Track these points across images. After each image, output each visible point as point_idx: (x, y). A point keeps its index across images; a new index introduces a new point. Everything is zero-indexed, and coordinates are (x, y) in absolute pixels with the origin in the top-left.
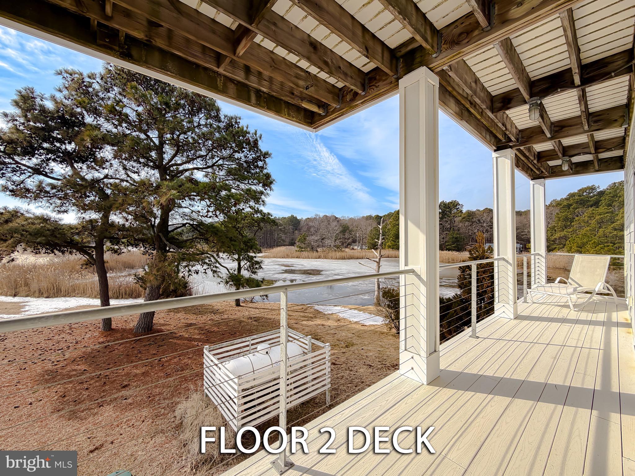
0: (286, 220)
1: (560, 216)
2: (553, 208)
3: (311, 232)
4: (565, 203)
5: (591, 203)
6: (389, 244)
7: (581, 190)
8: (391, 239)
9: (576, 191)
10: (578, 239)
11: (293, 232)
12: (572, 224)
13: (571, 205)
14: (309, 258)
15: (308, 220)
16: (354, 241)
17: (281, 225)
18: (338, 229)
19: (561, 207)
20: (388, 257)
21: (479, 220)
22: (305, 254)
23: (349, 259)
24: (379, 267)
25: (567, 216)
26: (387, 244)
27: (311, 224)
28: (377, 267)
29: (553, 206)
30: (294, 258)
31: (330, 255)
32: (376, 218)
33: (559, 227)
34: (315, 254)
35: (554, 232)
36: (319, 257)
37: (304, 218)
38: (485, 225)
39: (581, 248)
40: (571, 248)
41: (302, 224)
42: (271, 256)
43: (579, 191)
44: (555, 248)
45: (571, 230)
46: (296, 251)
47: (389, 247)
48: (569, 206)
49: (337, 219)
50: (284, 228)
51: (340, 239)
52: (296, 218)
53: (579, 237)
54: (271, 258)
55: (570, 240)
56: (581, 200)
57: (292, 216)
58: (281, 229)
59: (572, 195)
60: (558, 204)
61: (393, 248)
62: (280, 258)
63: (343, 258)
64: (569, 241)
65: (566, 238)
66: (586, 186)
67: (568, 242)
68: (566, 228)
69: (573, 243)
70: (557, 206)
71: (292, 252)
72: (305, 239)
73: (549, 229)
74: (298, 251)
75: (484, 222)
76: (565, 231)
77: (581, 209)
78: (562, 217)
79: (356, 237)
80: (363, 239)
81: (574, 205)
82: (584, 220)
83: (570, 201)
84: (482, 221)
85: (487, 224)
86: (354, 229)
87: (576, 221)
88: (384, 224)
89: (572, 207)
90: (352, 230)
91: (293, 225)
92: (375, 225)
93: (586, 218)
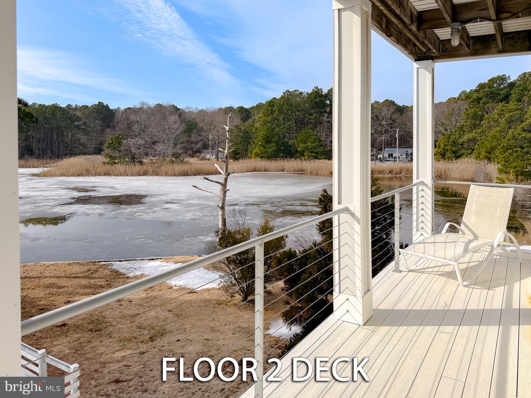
0: (88, 112)
1: (469, 112)
2: (462, 102)
3: (134, 132)
4: (475, 96)
5: (501, 97)
6: (257, 150)
7: (491, 80)
8: (260, 143)
9: (487, 82)
10: (487, 142)
11: (103, 131)
12: (482, 123)
13: (481, 99)
14: (127, 175)
16: (206, 147)
17: (78, 119)
18: (180, 128)
19: (471, 100)
20: (255, 171)
22: (120, 167)
23: (195, 175)
24: (225, 192)
25: (477, 113)
26: (254, 151)
27: (133, 117)
28: (222, 192)
29: (462, 100)
30: (100, 175)
31: (164, 168)
32: (239, 111)
33: (468, 127)
34: (138, 167)
35: (462, 132)
36: (145, 173)
37: (123, 108)
38: (384, 123)
39: (490, 153)
40: (479, 153)
41: (118, 116)
42: (57, 173)
43: (489, 81)
44: (463, 154)
45: (479, 131)
46: (104, 163)
47: (257, 155)
48: (478, 100)
49: (179, 112)
50: (85, 124)
51: (182, 143)
52: (107, 107)
53: (488, 140)
54: (56, 176)
55: (478, 143)
56: (492, 93)
57: (100, 104)
58: (77, 126)
59: (482, 86)
60: (468, 97)
61: (262, 157)
62: (73, 175)
63: (185, 174)
64: (478, 145)
65: (474, 140)
66: (496, 76)
67: (476, 146)
68: (475, 128)
69: (482, 147)
70: (466, 99)
71: (97, 165)
72: (120, 143)
74: (108, 163)
75: (383, 118)
76: (474, 131)
77: (491, 104)
78: (471, 114)
79: (209, 141)
80: (219, 143)
81: (484, 99)
82: (493, 118)
83: (480, 94)
84: (381, 118)
85: (387, 121)
86: (205, 128)
87: (485, 119)
88: (250, 121)
89: (482, 101)
90: (202, 130)
91: (101, 118)
92: (238, 121)
93: (496, 115)
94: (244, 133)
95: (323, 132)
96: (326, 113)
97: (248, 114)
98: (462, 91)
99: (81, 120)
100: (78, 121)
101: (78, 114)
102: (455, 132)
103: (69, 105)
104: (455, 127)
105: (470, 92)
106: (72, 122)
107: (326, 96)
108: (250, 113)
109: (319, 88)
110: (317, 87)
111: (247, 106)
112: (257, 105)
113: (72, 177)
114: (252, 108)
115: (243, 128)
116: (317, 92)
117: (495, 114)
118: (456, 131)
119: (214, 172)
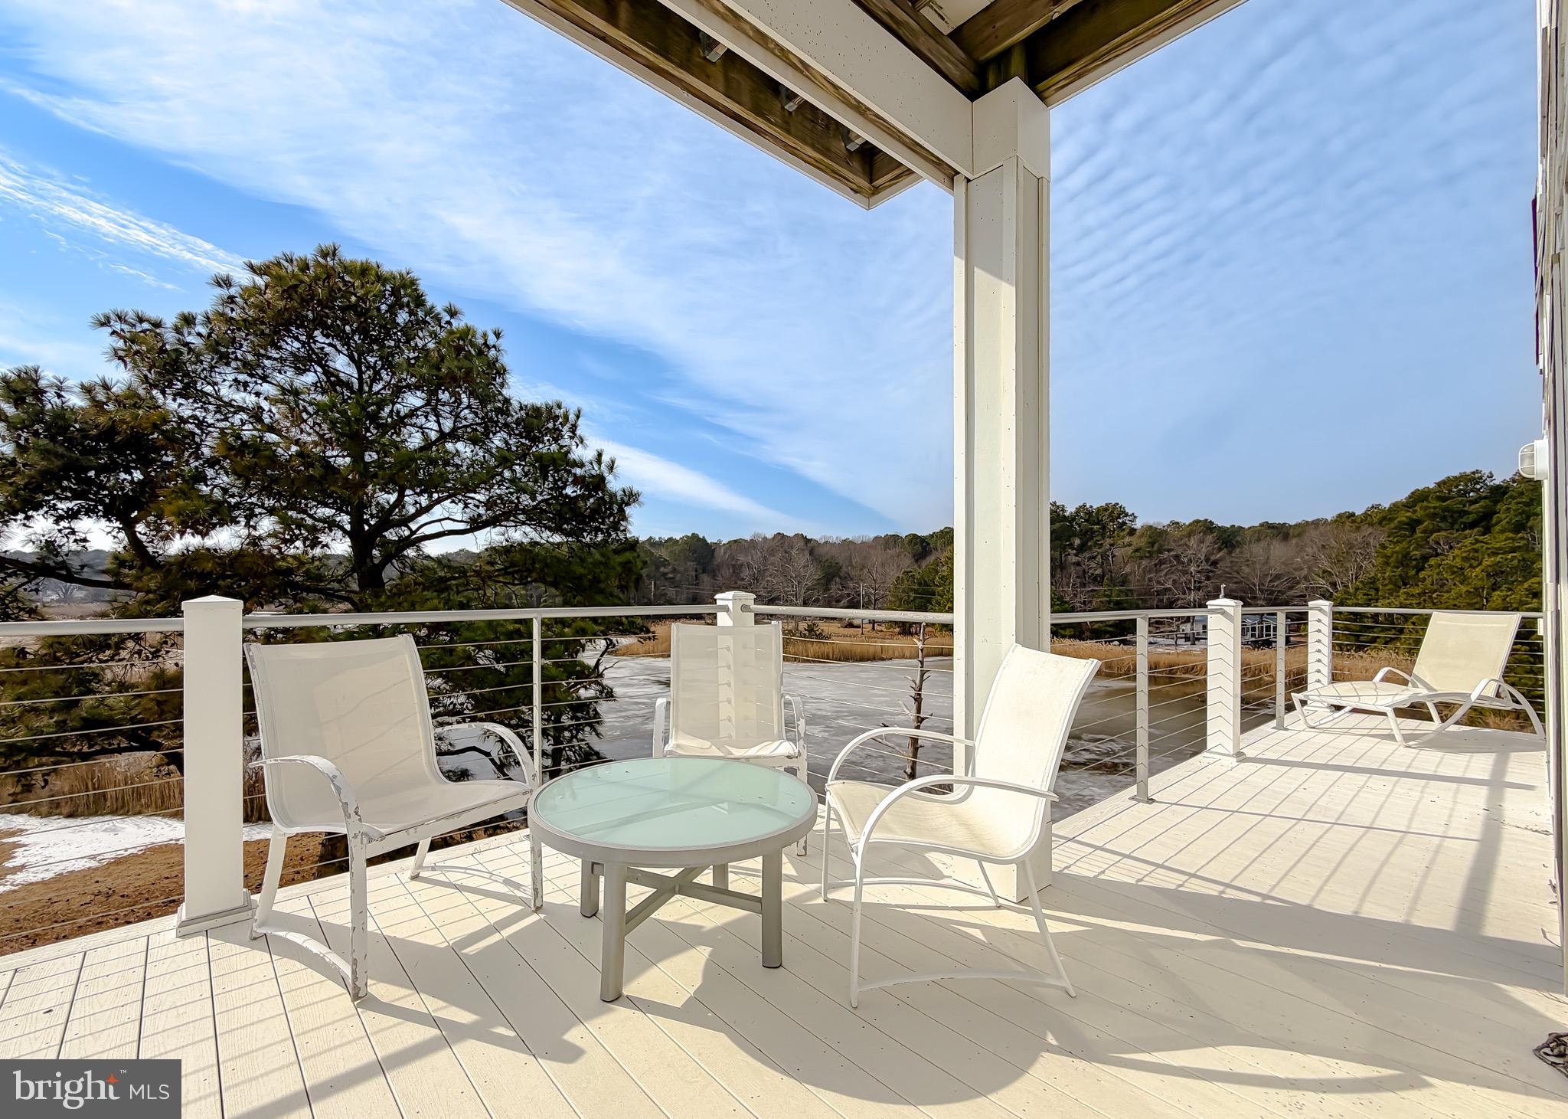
0: (677, 549)
1: (1388, 552)
2: (1370, 530)
3: (743, 579)
4: (1404, 516)
5: (1471, 518)
7: (1444, 482)
9: (1432, 486)
11: (697, 579)
12: (1422, 575)
13: (1419, 522)
15: (734, 547)
17: (665, 563)
18: (813, 574)
19: (1392, 525)
21: (1177, 557)
25: (1409, 553)
27: (740, 555)
29: (1371, 524)
32: (910, 541)
33: (1387, 582)
35: (1373, 592)
37: (725, 541)
38: (1191, 568)
41: (720, 553)
42: (640, 651)
43: (1439, 484)
44: (1376, 639)
45: (1416, 591)
48: (1413, 525)
49: (809, 545)
50: (674, 570)
52: (704, 540)
54: (639, 656)
56: (1446, 509)
57: (695, 536)
58: (664, 574)
59: (1419, 497)
60: (1384, 518)
63: (825, 658)
66: (1456, 474)
68: (1405, 584)
70: (1380, 523)
73: (1361, 585)
75: (1190, 561)
76: (1402, 591)
77: (1443, 533)
78: (1395, 555)
79: (859, 595)
80: (875, 601)
81: (1426, 523)
82: (1451, 567)
83: (1416, 511)
84: (1186, 560)
85: (1198, 566)
86: (853, 573)
87: (1431, 566)
88: (931, 559)
89: (1421, 527)
90: (848, 577)
91: (696, 558)
92: (907, 562)
93: (1458, 560)
94: (920, 584)
95: (1068, 585)
96: (1073, 549)
97: (925, 547)
98: (1370, 506)
99: (669, 564)
100: (664, 566)
101: (664, 553)
102: (1356, 592)
103: (651, 538)
104: (1356, 578)
105: (1390, 508)
106: (658, 568)
107: (1074, 519)
108: (928, 544)
109: (1058, 504)
110: (1055, 503)
111: (923, 532)
112: (942, 532)
113: (660, 659)
114: (932, 536)
115: (918, 576)
116: (1056, 512)
117: (1454, 558)
118: (1357, 589)
119: (871, 657)
